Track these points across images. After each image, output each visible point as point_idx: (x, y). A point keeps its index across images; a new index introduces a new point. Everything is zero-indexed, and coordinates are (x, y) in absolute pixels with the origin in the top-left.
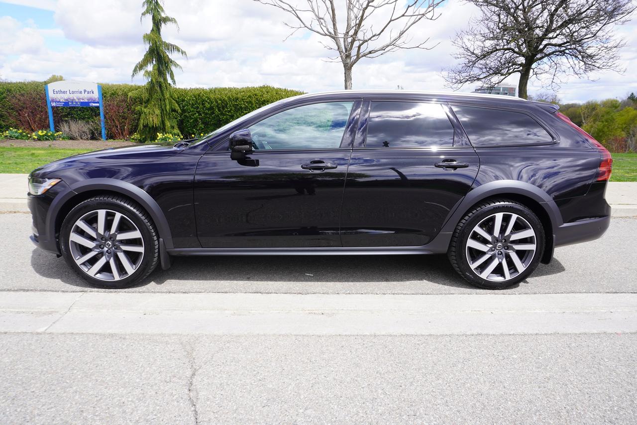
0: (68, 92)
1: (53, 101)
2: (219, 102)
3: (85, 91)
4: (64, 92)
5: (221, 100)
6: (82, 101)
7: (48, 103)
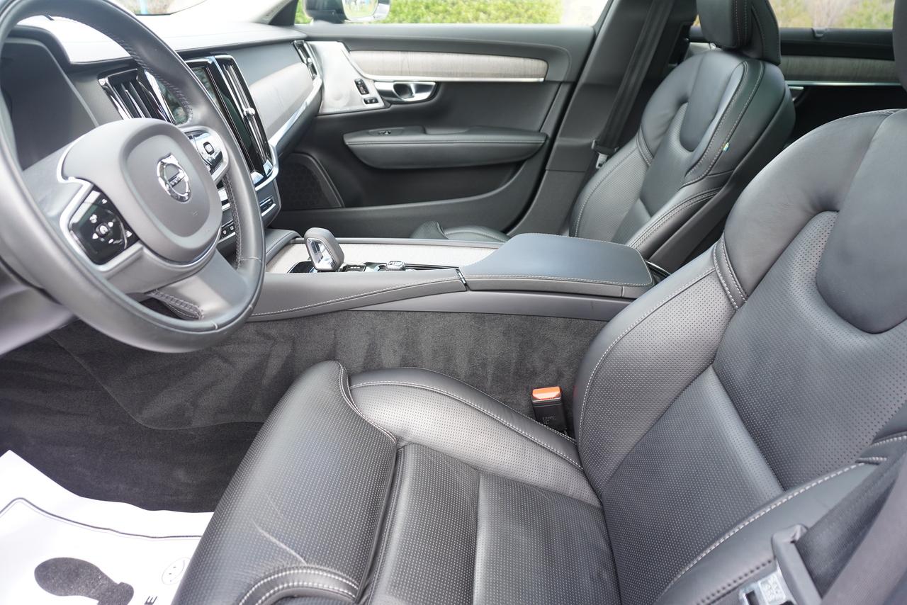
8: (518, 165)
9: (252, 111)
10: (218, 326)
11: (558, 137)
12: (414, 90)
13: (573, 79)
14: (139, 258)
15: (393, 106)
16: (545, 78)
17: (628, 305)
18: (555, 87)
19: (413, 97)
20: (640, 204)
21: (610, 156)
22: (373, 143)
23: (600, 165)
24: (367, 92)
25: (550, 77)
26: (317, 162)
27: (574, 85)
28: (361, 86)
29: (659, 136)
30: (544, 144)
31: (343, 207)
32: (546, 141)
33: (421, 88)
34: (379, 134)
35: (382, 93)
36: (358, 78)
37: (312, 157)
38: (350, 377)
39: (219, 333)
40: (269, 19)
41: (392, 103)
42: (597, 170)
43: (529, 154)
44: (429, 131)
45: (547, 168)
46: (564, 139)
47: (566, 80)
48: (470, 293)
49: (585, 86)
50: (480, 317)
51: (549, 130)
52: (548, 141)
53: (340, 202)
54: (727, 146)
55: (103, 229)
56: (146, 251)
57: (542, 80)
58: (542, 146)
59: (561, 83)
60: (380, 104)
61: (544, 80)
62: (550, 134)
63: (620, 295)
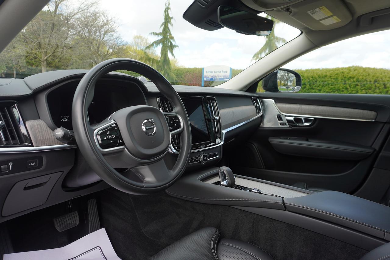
0: (213, 72)
1: (205, 77)
2: (311, 79)
3: (223, 71)
4: (212, 72)
5: (312, 77)
6: (220, 77)
7: (203, 78)
8: (355, 162)
9: (217, 118)
10: (145, 187)
11: (382, 151)
12: (304, 121)
14: (122, 151)
15: (293, 127)
16: (375, 120)
17: (384, 244)
18: (381, 125)
19: (303, 124)
22: (281, 142)
24: (282, 120)
25: (378, 120)
26: (256, 147)
28: (280, 118)
30: (373, 153)
31: (264, 169)
33: (307, 120)
34: (285, 139)
35: (289, 121)
36: (278, 113)
37: (254, 145)
38: (220, 238)
39: (144, 190)
40: (246, 89)
41: (293, 126)
43: (363, 157)
44: (309, 140)
45: (374, 166)
46: (386, 152)
47: (388, 122)
48: (287, 212)
50: (292, 227)
51: (377, 146)
52: (375, 152)
53: (263, 166)
55: (110, 137)
56: (126, 149)
57: (374, 121)
59: (385, 123)
60: (287, 126)
61: (375, 121)
62: (377, 149)
63: (383, 238)
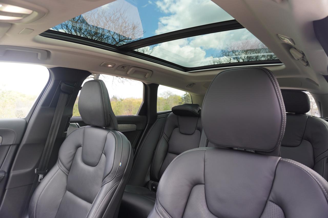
11: (12, 171)
13: (18, 142)
16: (1, 143)
18: (7, 147)
20: (69, 194)
21: (45, 175)
23: (40, 180)
25: (4, 143)
27: (18, 146)
29: (70, 162)
30: (4, 176)
32: (5, 174)
42: (40, 182)
45: (7, 188)
46: (15, 171)
47: (14, 143)
49: (25, 145)
54: (120, 164)
58: (4, 177)
59: (10, 145)
61: (1, 145)
62: (6, 171)
